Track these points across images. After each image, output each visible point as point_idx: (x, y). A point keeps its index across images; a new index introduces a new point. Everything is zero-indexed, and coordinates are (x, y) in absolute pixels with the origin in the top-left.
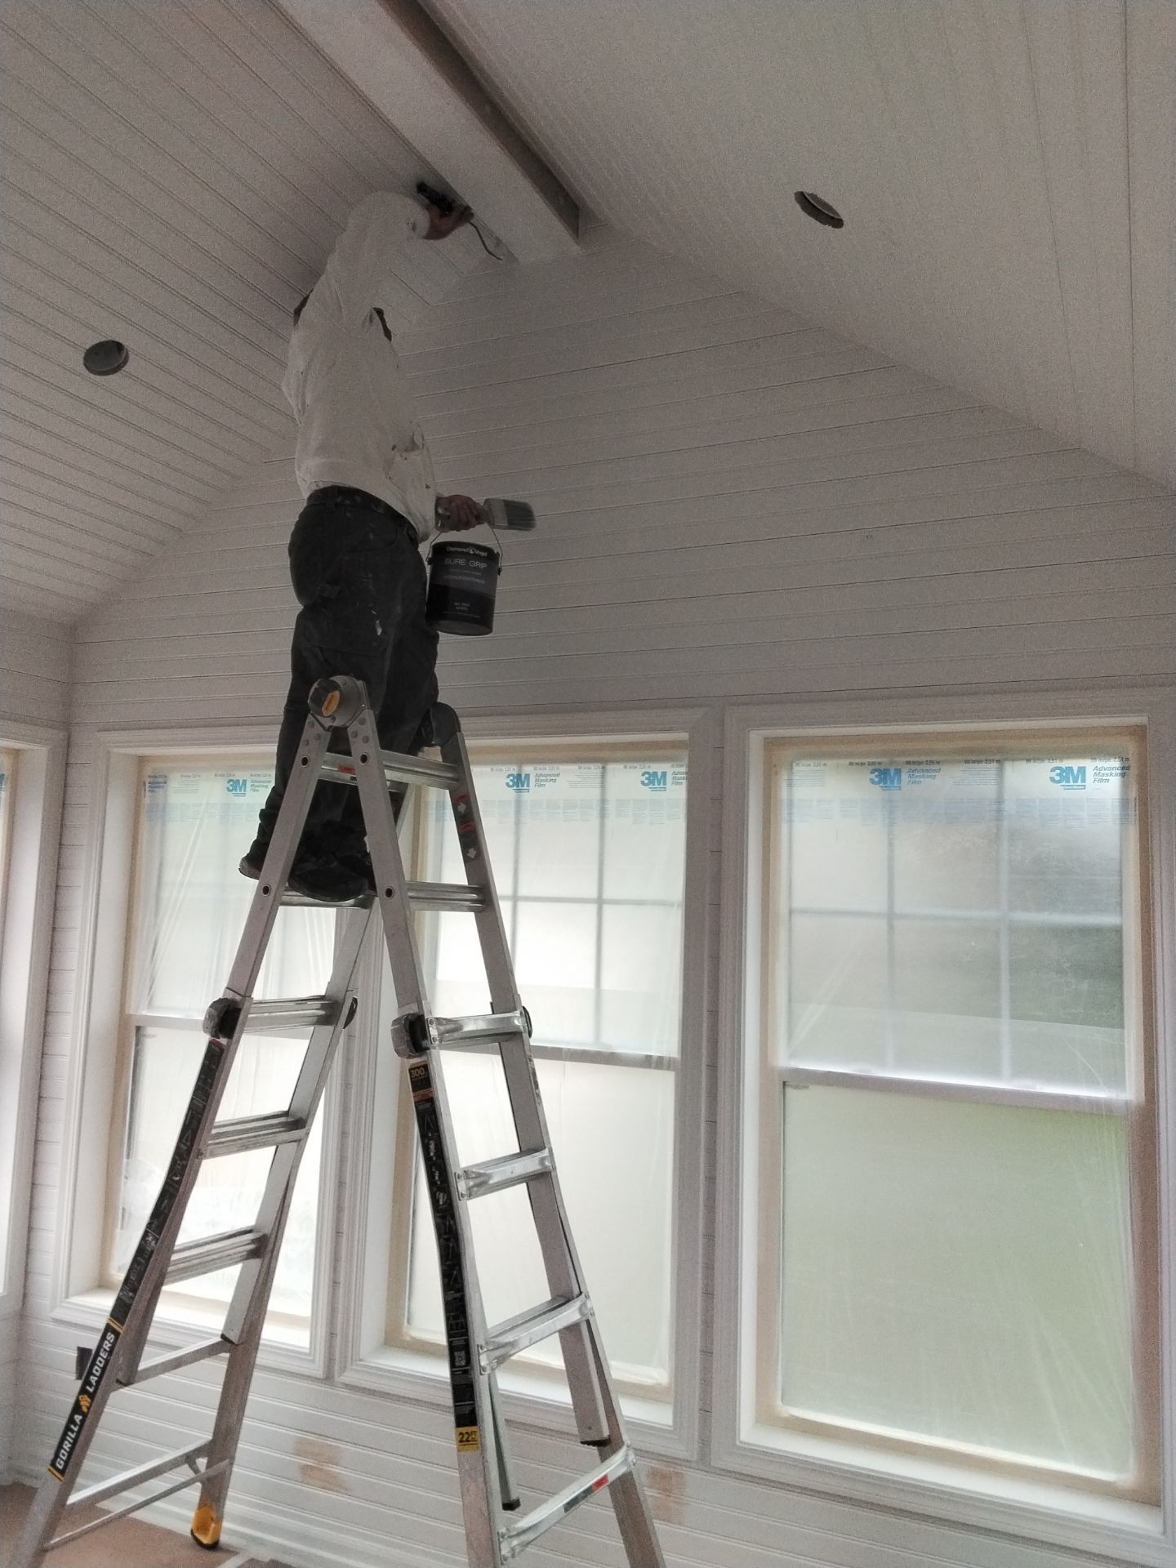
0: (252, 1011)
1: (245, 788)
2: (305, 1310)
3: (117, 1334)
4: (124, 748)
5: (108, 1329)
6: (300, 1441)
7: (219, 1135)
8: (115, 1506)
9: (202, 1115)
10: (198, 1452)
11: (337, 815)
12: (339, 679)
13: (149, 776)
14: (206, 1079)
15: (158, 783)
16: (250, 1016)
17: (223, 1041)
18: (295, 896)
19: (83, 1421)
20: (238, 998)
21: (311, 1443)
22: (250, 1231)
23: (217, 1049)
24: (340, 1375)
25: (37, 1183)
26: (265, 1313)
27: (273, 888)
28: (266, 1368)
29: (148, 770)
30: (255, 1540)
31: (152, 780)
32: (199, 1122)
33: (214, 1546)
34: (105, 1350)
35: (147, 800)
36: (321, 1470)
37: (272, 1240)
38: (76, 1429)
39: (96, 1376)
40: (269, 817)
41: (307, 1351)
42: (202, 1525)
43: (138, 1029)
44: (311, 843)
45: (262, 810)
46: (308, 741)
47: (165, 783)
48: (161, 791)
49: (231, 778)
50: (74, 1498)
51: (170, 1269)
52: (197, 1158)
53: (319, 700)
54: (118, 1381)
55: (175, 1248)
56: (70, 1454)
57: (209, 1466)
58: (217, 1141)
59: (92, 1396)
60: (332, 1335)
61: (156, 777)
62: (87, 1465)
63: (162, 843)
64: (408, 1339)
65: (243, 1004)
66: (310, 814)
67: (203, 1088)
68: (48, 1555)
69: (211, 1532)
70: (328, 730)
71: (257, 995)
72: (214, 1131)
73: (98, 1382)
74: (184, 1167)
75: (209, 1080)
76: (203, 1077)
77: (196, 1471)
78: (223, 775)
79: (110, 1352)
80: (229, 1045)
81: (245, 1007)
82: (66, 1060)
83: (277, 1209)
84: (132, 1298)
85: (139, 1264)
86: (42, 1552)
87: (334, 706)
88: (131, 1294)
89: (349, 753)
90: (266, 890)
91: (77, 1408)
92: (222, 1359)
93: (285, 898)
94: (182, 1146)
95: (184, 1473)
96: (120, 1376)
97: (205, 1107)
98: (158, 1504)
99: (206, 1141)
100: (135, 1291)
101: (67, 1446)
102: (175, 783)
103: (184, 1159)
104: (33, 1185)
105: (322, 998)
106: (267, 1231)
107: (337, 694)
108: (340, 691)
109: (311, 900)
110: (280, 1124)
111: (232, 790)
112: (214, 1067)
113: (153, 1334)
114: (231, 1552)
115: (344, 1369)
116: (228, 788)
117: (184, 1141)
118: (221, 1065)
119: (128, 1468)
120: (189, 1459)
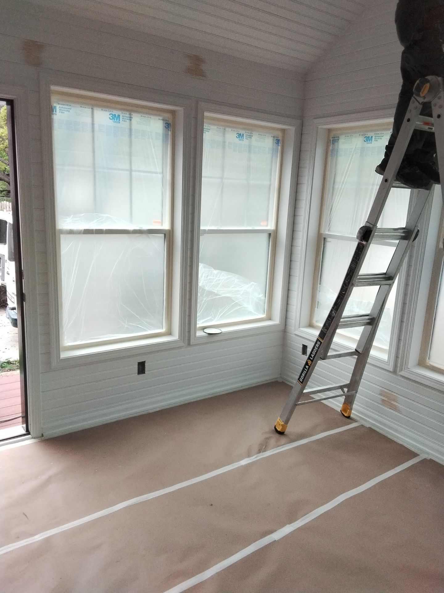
0: (376, 232)
1: (372, 140)
2: (387, 347)
3: (321, 343)
4: (324, 126)
5: (318, 340)
6: (381, 391)
7: (360, 279)
8: (317, 397)
9: (354, 271)
10: (345, 386)
11: (420, 146)
12: (429, 78)
13: (332, 138)
14: (356, 257)
15: (335, 140)
16: (375, 234)
17: (364, 243)
18: (397, 183)
19: (309, 368)
20: (371, 226)
21: (386, 392)
22: (368, 315)
23: (362, 246)
24: (400, 372)
25: (290, 289)
26: (372, 346)
27: (389, 181)
28: (370, 364)
29: (332, 135)
30: (363, 419)
31: (333, 139)
32: (353, 273)
33: (349, 417)
34: (316, 347)
35: (331, 148)
36: (390, 402)
37: (377, 320)
38: (306, 370)
39: (313, 355)
40: (389, 149)
41: (387, 361)
42: (344, 409)
43: (325, 239)
44: (408, 160)
45: (386, 146)
46: (411, 110)
47: (338, 140)
48: (336, 144)
49: (366, 136)
50: (305, 391)
51: (340, 324)
52: (352, 286)
53: (419, 89)
54: (320, 358)
55: (342, 317)
56: (304, 377)
57: (348, 391)
58: (359, 281)
59: (312, 361)
60: (397, 357)
61: (335, 138)
62: (309, 383)
63: (336, 165)
64: (428, 365)
65: (373, 229)
66: (409, 146)
67: (355, 261)
68: (297, 407)
69: (348, 412)
70: (421, 104)
71: (379, 225)
72: (358, 277)
73: (314, 357)
74: (347, 289)
75: (358, 258)
76: (355, 256)
77: (344, 392)
78: (363, 135)
79: (319, 348)
80: (366, 244)
81: (374, 230)
82: (300, 248)
83: (379, 309)
84: (327, 331)
85: (329, 320)
86: (295, 405)
87: (426, 91)
88: (326, 330)
89: (431, 116)
90: (386, 181)
91: (307, 364)
92: (355, 358)
93: (394, 185)
94: (346, 281)
95: (339, 392)
96: (321, 356)
97: (355, 268)
98: (330, 400)
99: (355, 280)
100: (327, 329)
101: (303, 375)
102: (342, 140)
103: (347, 286)
104: (288, 290)
105: (403, 228)
106: (375, 316)
107: (428, 85)
108: (430, 84)
109: (405, 186)
110: (383, 277)
111: (366, 141)
112: (360, 253)
113: (332, 346)
114: (355, 421)
115: (401, 370)
116: (364, 141)
117: (347, 279)
118: (363, 252)
119: (319, 386)
120: (341, 387)
